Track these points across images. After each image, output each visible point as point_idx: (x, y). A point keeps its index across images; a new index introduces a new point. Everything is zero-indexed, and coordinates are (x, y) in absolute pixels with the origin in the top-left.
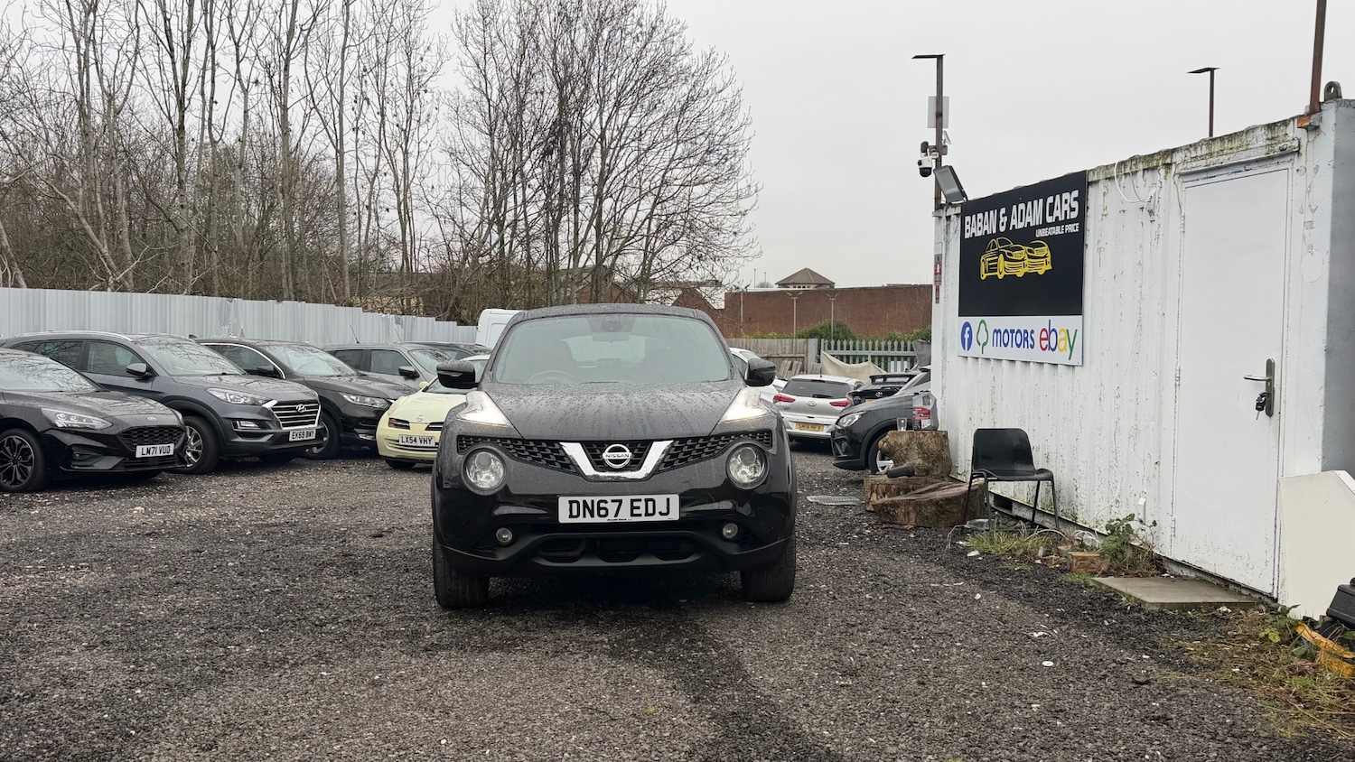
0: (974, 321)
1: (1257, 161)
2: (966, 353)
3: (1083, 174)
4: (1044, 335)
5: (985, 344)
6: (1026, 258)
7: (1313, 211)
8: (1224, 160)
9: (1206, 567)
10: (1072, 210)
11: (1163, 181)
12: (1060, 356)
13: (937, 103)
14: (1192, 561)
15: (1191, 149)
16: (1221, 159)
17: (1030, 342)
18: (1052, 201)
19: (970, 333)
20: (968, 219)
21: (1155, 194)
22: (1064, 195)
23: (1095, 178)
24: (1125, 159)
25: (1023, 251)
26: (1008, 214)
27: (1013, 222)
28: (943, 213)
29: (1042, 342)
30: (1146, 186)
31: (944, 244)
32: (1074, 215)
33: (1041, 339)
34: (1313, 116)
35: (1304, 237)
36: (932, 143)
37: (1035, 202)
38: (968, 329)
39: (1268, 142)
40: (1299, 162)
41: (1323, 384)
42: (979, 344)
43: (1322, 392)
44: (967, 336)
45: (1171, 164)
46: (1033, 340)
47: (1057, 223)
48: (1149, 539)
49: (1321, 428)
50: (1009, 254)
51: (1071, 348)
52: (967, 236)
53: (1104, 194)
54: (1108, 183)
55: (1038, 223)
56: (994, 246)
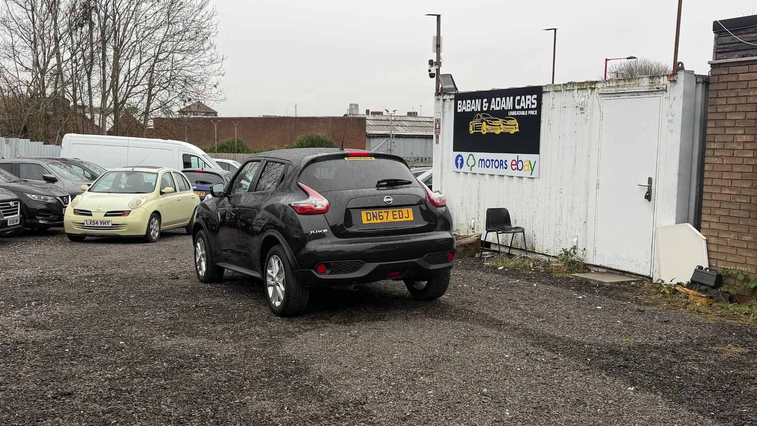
0: (465, 155)
1: (644, 92)
2: (459, 170)
3: (541, 87)
4: (514, 163)
5: (473, 166)
6: (502, 124)
7: (673, 116)
8: (626, 89)
9: (613, 267)
10: (533, 104)
11: (590, 95)
12: (526, 173)
13: (437, 40)
14: (606, 264)
15: (607, 83)
16: (624, 89)
17: (504, 166)
18: (519, 98)
19: (462, 160)
20: (460, 102)
21: (584, 101)
22: (527, 96)
23: (547, 90)
24: (566, 83)
25: (500, 121)
26: (489, 102)
27: (492, 106)
28: (441, 98)
29: (513, 166)
30: (579, 97)
31: (442, 113)
32: (534, 106)
33: (512, 165)
34: (675, 76)
35: (668, 126)
36: (435, 60)
37: (508, 98)
38: (460, 158)
39: (650, 84)
40: (665, 95)
41: (677, 188)
42: (469, 166)
43: (676, 191)
44: (459, 162)
45: (594, 88)
46: (506, 164)
47: (523, 109)
48: (581, 257)
49: (676, 206)
50: (489, 122)
51: (532, 170)
52: (459, 111)
53: (553, 98)
54: (555, 93)
55: (509, 109)
56: (479, 117)
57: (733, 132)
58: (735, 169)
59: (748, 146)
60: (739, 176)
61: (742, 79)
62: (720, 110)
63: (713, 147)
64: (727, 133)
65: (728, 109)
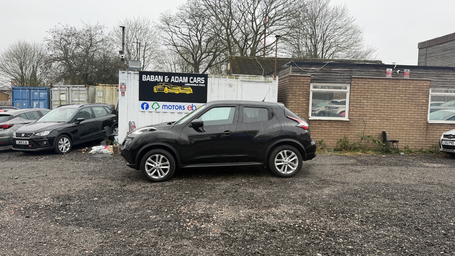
0: (150, 103)
1: (262, 82)
2: (144, 111)
3: (206, 75)
4: (190, 107)
5: (157, 108)
6: (180, 89)
7: (274, 91)
8: (254, 80)
10: (202, 81)
11: (235, 81)
17: (182, 108)
18: (192, 78)
19: (147, 105)
20: (143, 76)
21: (232, 83)
22: (198, 78)
23: (211, 76)
25: (178, 88)
26: (170, 78)
27: (172, 80)
29: (189, 109)
31: (127, 80)
32: (203, 83)
33: (188, 108)
35: (272, 95)
37: (184, 78)
38: (145, 104)
40: (271, 84)
42: (154, 108)
44: (145, 106)
45: (238, 78)
46: (184, 108)
47: (195, 83)
50: (170, 87)
52: (143, 80)
53: (214, 80)
54: (215, 78)
55: (185, 82)
56: (161, 84)
57: (299, 98)
58: (300, 109)
59: (304, 102)
60: (301, 111)
61: (301, 81)
62: (294, 90)
63: (291, 102)
64: (297, 97)
65: (297, 90)
